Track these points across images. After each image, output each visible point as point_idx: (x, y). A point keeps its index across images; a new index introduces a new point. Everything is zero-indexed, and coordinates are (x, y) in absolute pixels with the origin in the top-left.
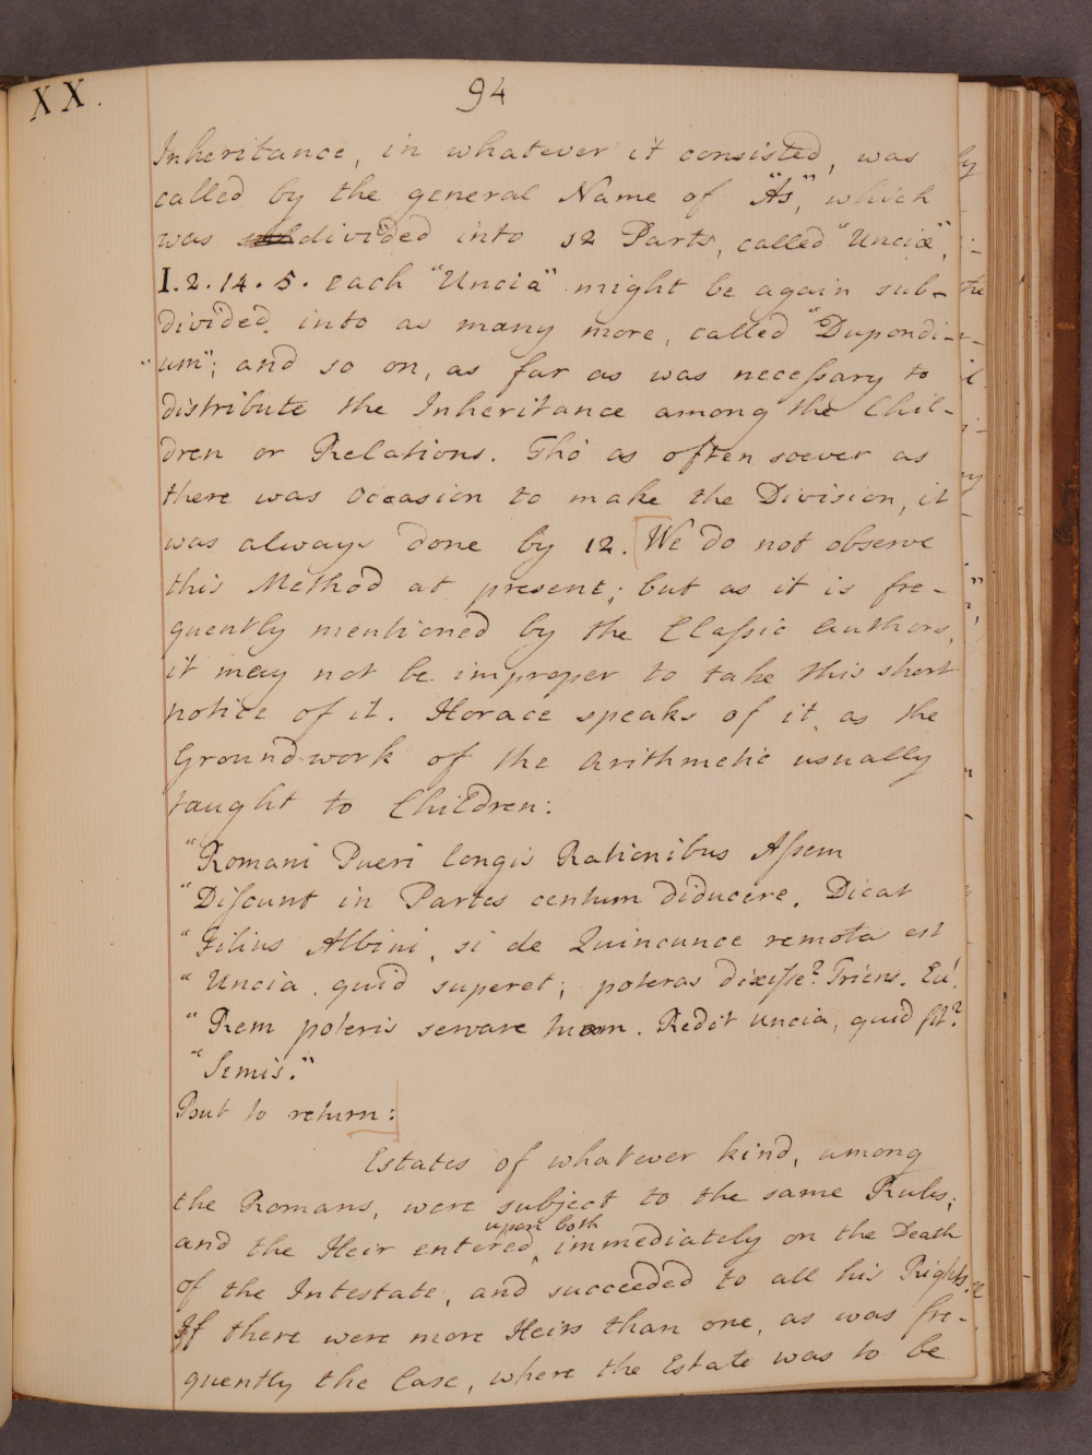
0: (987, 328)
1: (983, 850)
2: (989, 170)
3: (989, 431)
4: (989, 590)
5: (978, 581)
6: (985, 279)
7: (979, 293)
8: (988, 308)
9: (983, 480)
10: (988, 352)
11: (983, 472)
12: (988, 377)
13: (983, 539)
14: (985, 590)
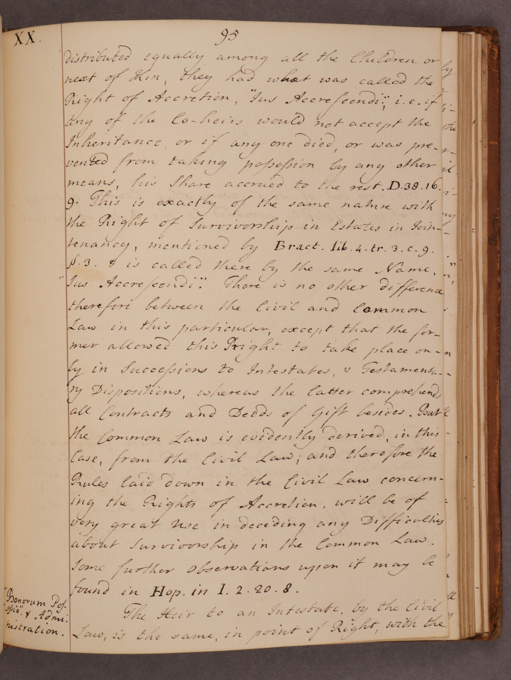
0: (458, 146)
1: (455, 390)
2: (458, 72)
3: (458, 195)
4: (458, 268)
5: (453, 264)
6: (456, 123)
7: (454, 130)
8: (458, 137)
9: (456, 217)
10: (458, 158)
11: (456, 213)
12: (458, 169)
13: (456, 245)
14: (456, 269)
